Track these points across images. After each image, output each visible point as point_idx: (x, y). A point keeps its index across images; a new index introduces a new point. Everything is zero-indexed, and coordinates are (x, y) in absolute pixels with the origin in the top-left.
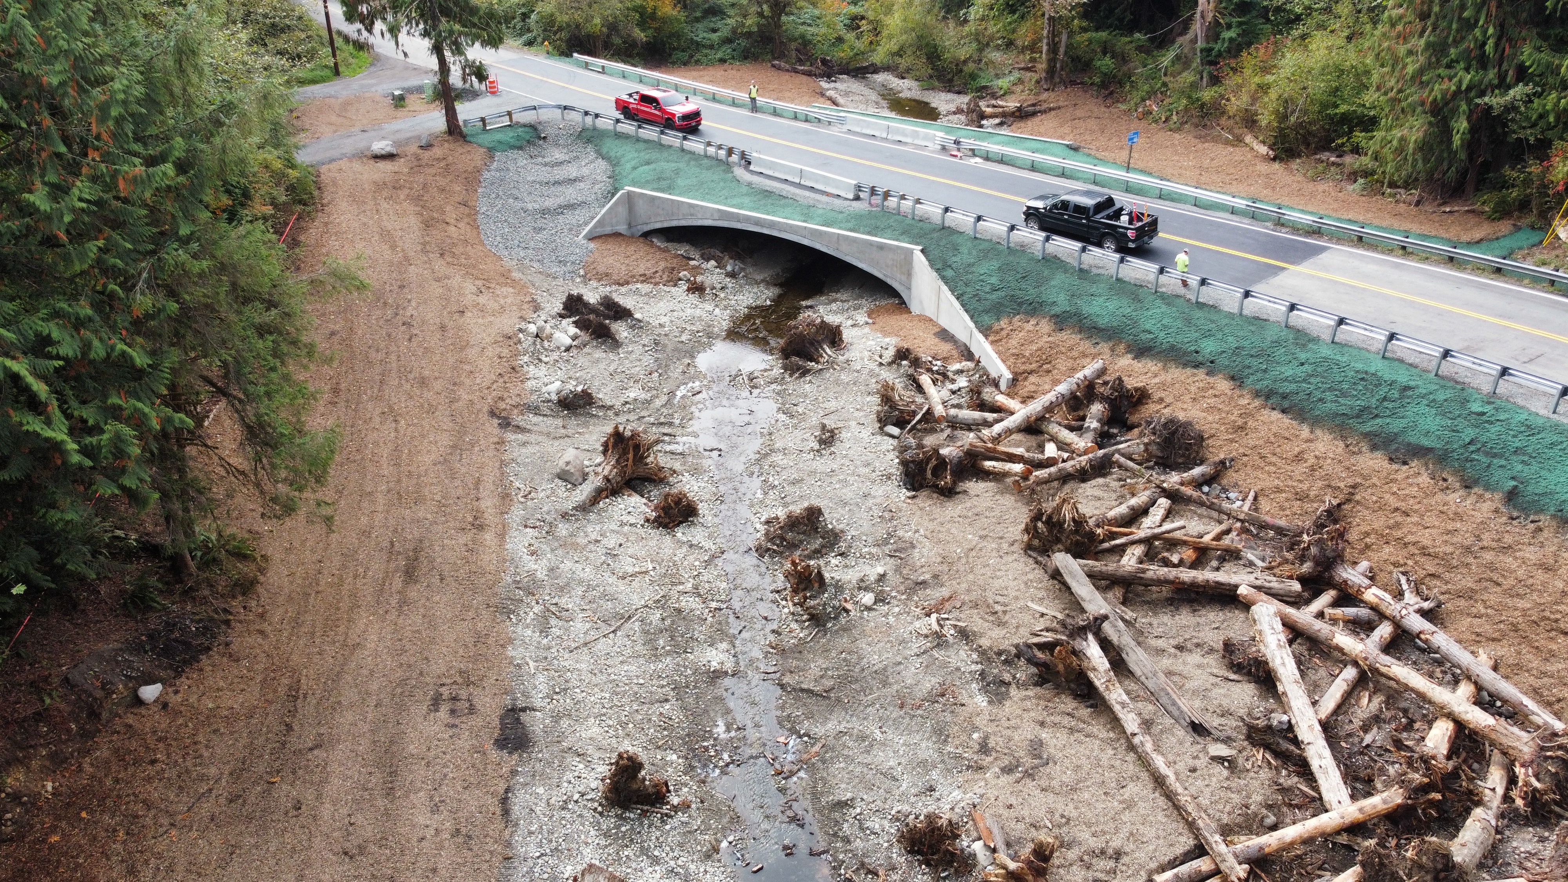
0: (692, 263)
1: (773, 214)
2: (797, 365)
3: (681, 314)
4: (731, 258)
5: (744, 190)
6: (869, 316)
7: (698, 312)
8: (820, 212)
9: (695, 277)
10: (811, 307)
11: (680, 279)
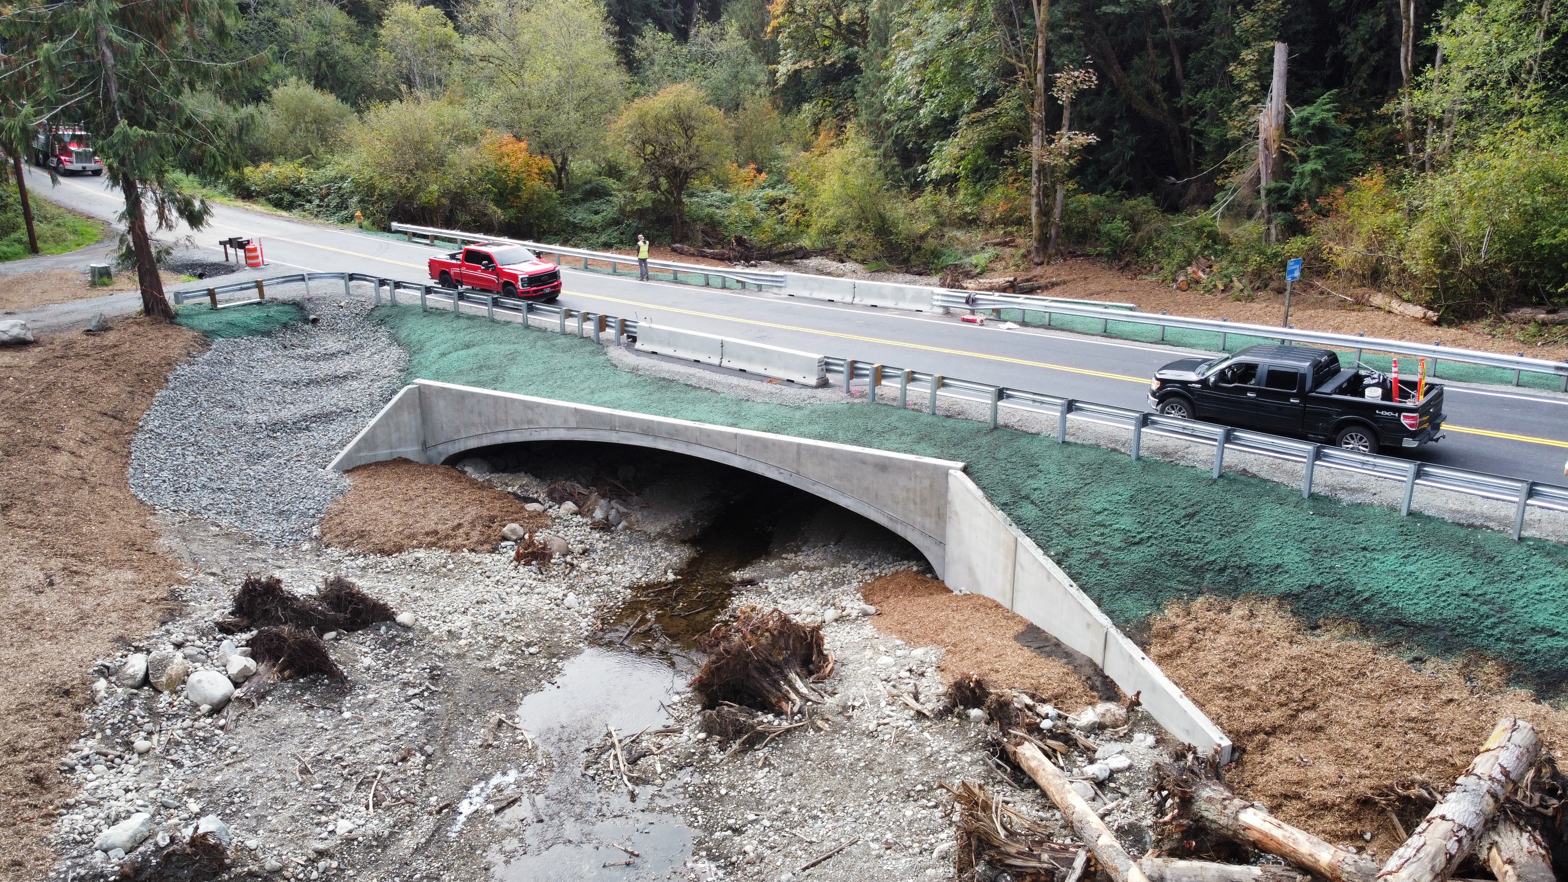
0: (531, 507)
1: (676, 414)
2: (735, 722)
3: (499, 607)
4: (603, 497)
5: (625, 378)
6: (867, 599)
7: (534, 601)
8: (761, 408)
9: (532, 533)
10: (751, 582)
11: (505, 538)
